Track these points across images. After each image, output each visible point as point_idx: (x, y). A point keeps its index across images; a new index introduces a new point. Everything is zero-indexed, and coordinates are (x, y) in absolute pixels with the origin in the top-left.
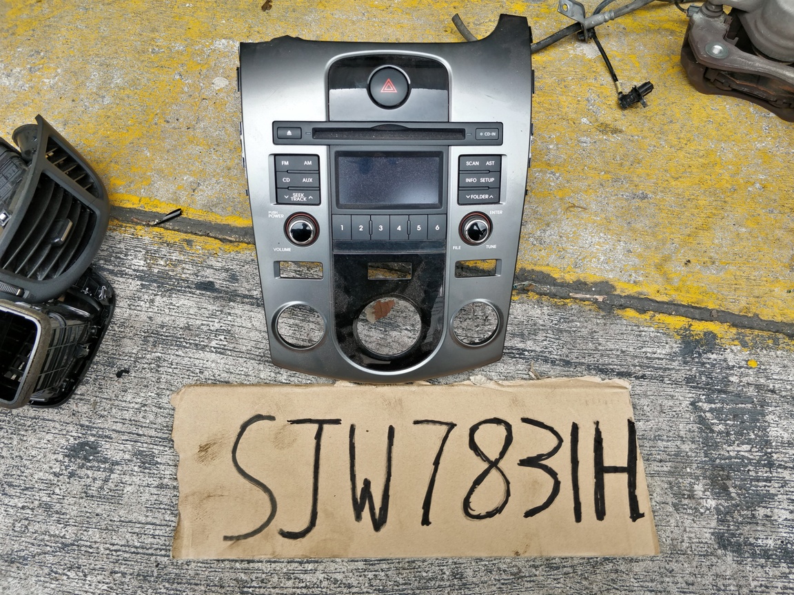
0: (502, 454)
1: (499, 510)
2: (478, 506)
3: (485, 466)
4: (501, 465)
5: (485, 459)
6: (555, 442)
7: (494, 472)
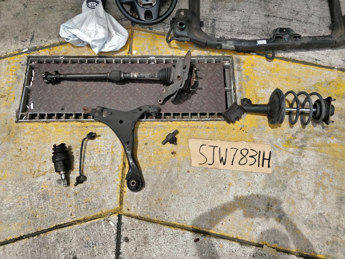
0: (246, 155)
1: (245, 164)
2: (241, 163)
3: (243, 156)
4: (246, 157)
5: (243, 155)
6: (256, 153)
7: (244, 157)
